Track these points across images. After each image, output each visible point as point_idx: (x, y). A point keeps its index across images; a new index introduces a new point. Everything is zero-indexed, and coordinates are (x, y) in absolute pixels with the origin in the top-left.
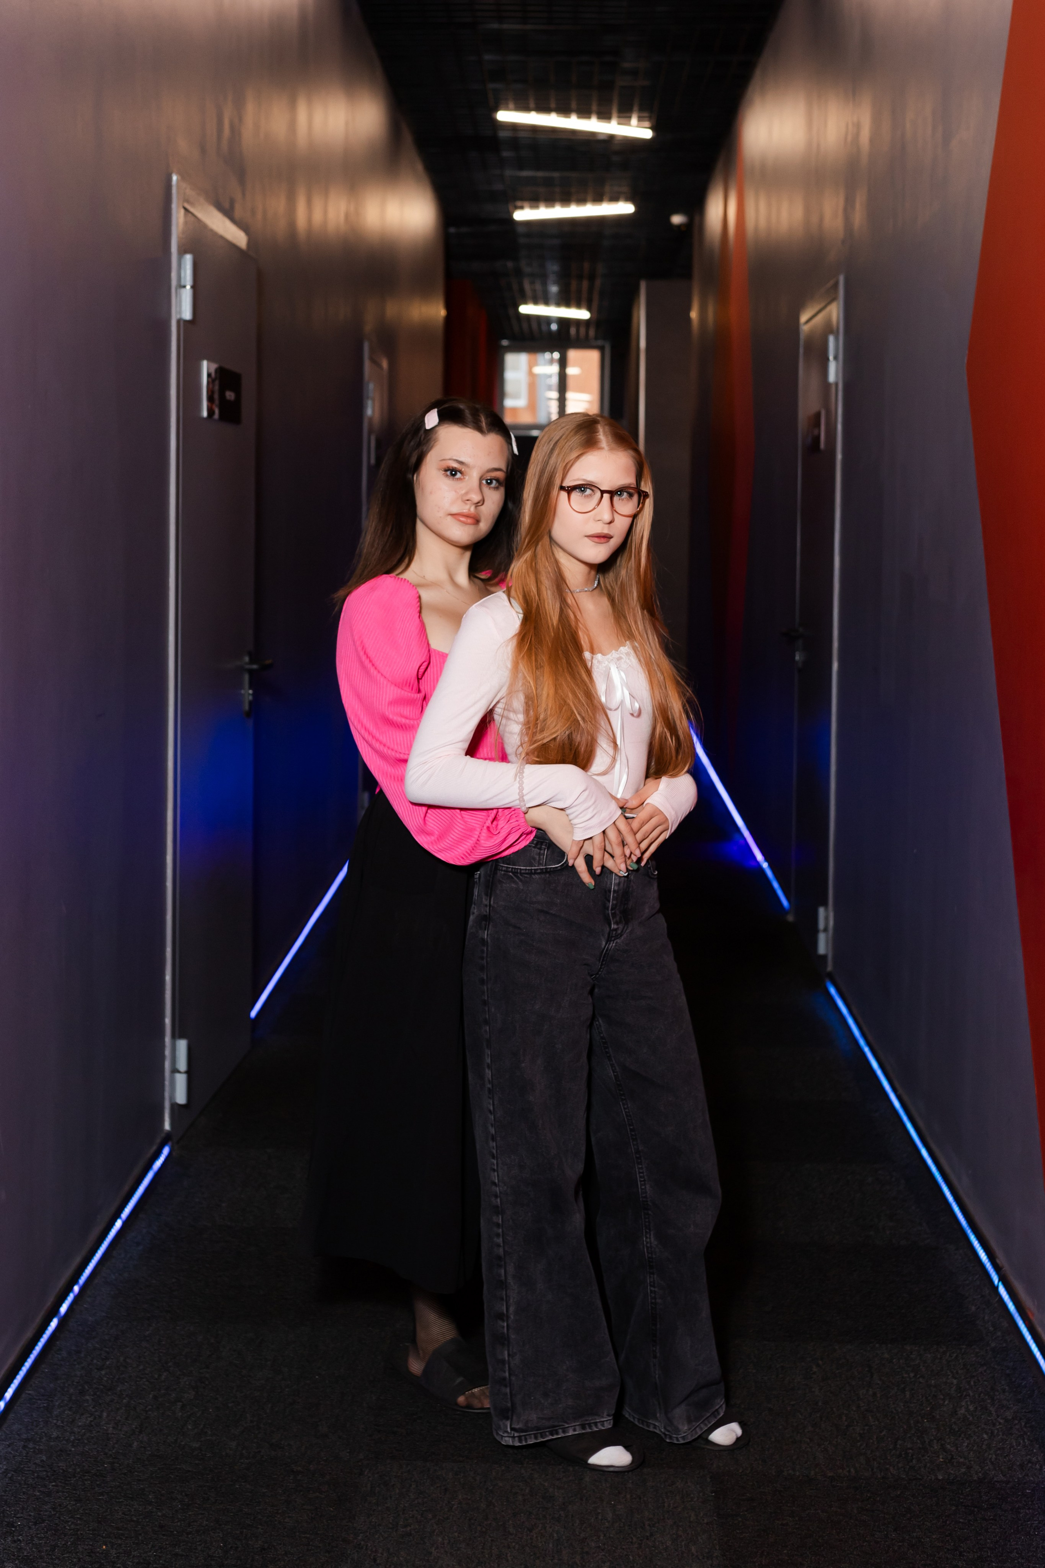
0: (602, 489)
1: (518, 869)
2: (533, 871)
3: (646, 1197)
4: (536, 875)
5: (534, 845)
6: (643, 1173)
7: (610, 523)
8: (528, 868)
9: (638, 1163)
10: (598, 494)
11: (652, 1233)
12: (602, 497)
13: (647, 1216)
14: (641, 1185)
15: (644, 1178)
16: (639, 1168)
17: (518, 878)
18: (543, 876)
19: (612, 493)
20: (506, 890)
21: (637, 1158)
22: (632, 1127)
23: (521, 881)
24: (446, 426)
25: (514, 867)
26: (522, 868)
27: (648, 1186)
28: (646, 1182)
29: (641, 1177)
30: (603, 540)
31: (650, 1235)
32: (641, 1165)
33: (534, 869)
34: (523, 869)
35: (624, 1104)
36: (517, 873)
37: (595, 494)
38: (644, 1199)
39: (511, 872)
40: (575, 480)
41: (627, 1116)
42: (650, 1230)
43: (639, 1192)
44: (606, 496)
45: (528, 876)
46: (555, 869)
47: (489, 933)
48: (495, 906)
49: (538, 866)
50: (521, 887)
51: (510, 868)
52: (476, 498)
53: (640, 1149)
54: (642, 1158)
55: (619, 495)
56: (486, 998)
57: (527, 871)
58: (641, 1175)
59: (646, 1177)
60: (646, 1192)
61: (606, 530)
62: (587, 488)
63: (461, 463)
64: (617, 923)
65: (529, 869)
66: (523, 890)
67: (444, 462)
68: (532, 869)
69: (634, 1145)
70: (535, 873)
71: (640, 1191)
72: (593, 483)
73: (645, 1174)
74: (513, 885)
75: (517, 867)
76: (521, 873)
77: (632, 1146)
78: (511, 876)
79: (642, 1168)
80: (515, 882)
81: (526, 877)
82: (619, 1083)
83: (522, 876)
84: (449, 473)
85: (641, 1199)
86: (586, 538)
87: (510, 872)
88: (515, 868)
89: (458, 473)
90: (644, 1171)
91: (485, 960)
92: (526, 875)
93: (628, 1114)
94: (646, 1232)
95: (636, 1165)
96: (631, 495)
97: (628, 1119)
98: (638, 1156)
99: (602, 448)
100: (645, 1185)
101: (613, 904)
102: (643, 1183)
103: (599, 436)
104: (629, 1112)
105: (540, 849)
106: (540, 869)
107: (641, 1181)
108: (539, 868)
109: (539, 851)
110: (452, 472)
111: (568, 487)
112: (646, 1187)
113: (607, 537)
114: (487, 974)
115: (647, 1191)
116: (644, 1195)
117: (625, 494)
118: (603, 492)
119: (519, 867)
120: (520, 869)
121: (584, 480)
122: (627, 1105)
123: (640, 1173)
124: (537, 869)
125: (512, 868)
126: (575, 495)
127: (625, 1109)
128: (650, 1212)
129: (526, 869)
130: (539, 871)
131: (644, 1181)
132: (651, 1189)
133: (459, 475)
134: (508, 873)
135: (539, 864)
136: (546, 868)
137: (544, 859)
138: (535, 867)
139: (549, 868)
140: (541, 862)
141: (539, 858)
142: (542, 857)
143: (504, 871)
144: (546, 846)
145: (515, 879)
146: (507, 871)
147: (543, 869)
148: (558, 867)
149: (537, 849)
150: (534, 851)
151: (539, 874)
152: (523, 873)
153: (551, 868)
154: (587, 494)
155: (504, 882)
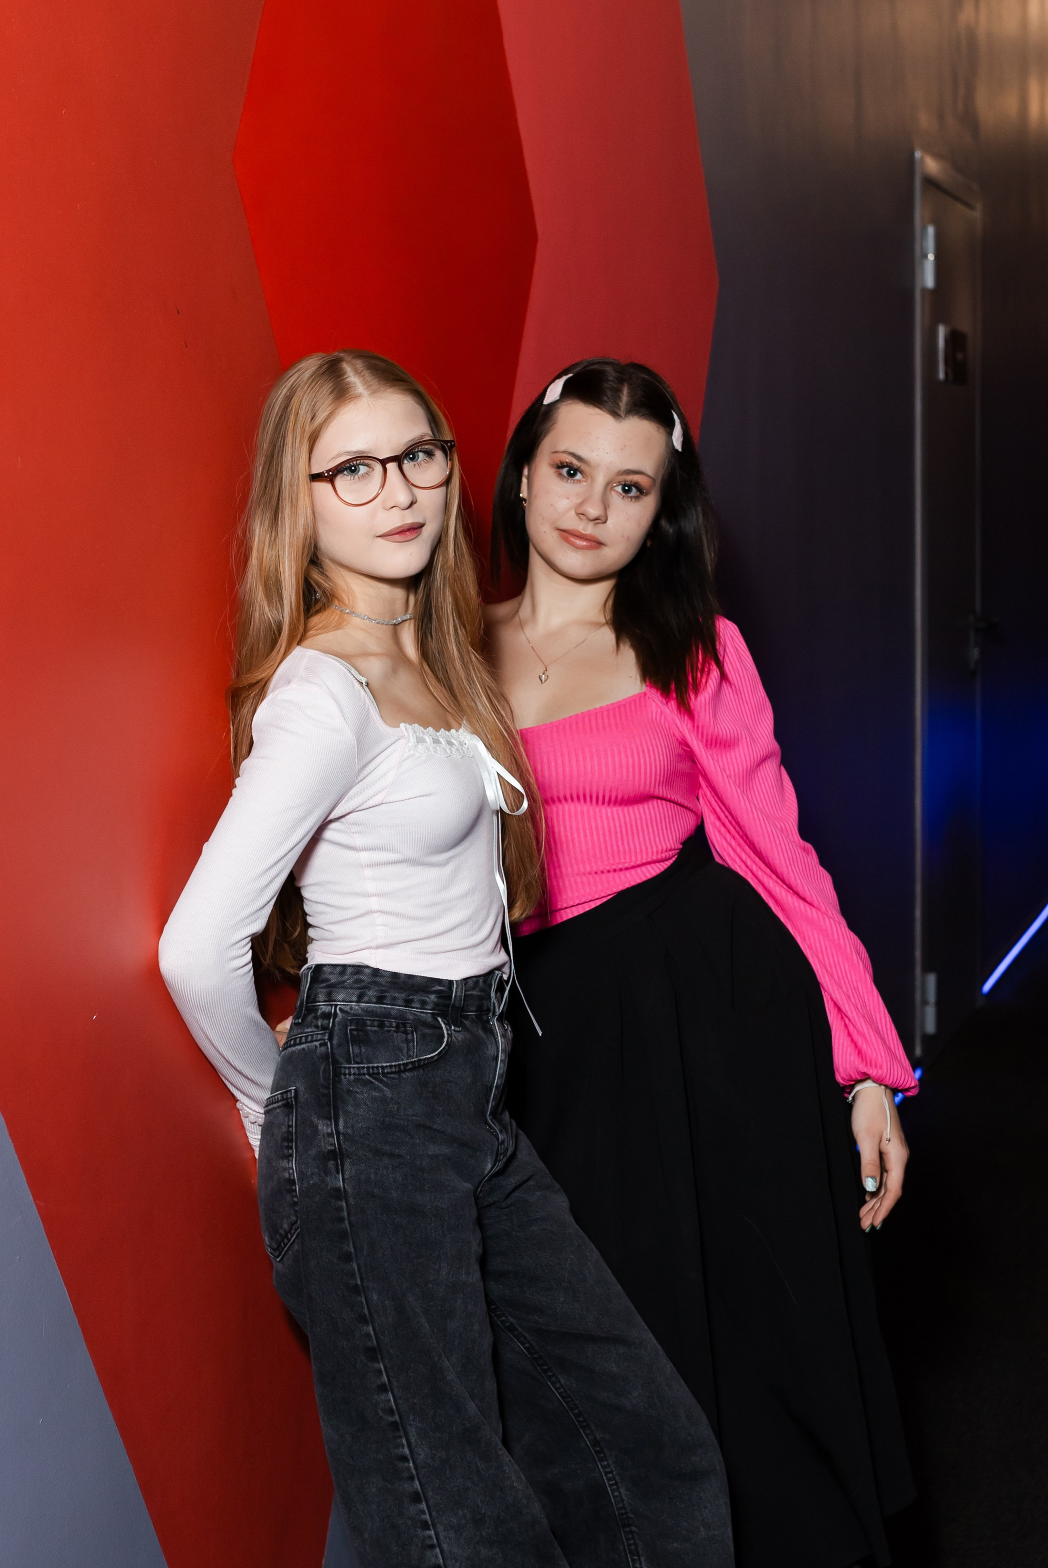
0: (381, 458)
1: (377, 1067)
2: (402, 1067)
3: (624, 1507)
4: (407, 1074)
5: (394, 1029)
6: (611, 1472)
7: (412, 504)
8: (394, 1064)
9: (601, 1460)
10: (378, 467)
11: (643, 1559)
12: (385, 470)
13: (630, 1536)
14: (613, 1491)
15: (615, 1479)
16: (603, 1467)
17: (381, 1081)
18: (416, 1073)
19: (398, 460)
20: (365, 1104)
21: (597, 1452)
23: (386, 1085)
25: (371, 1065)
26: (385, 1065)
27: (622, 1490)
28: (619, 1485)
29: (609, 1480)
30: (409, 535)
31: (641, 1563)
32: (607, 1460)
33: (403, 1064)
34: (386, 1066)
36: (378, 1073)
37: (373, 470)
38: (623, 1511)
39: (369, 1074)
40: (334, 458)
42: (639, 1556)
43: (612, 1503)
44: (392, 467)
45: (396, 1076)
47: (346, 1177)
49: (408, 1059)
50: (389, 1094)
51: (363, 1068)
52: (593, 512)
53: (598, 1438)
54: (605, 1451)
55: (412, 459)
57: (394, 1069)
58: (610, 1475)
59: (617, 1477)
60: (622, 1500)
61: (410, 518)
62: (358, 465)
63: (579, 458)
65: (395, 1066)
66: (392, 1099)
68: (399, 1065)
69: (587, 1435)
70: (405, 1071)
71: (613, 1501)
72: (364, 452)
73: (614, 1473)
74: (375, 1094)
75: (376, 1065)
76: (383, 1074)
77: (585, 1438)
78: (368, 1079)
79: (608, 1465)
80: (376, 1088)
81: (393, 1078)
83: (386, 1077)
84: (564, 471)
85: (617, 1513)
86: (379, 539)
87: (364, 1074)
88: (373, 1068)
89: (578, 473)
90: (613, 1469)
92: (392, 1076)
95: (599, 1464)
96: (430, 454)
98: (598, 1449)
99: (359, 396)
100: (618, 1489)
102: (615, 1487)
103: (348, 379)
105: (406, 1032)
106: (411, 1063)
107: (611, 1486)
108: (409, 1061)
109: (405, 1036)
110: (570, 471)
111: (328, 471)
112: (620, 1493)
113: (416, 528)
115: (623, 1497)
116: (621, 1505)
117: (421, 455)
118: (384, 462)
119: (380, 1065)
120: (383, 1067)
121: (348, 453)
123: (606, 1473)
124: (408, 1063)
125: (368, 1068)
126: (340, 481)
128: (634, 1529)
129: (391, 1066)
130: (410, 1066)
131: (616, 1483)
132: (628, 1493)
133: (578, 476)
134: (363, 1077)
135: (409, 1057)
136: (419, 1060)
137: (414, 1046)
138: (403, 1060)
139: (423, 1059)
140: (411, 1053)
141: (408, 1046)
142: (411, 1045)
143: (354, 1074)
144: (412, 1027)
145: (376, 1083)
146: (359, 1074)
147: (415, 1061)
148: (436, 1055)
149: (396, 1032)
150: (397, 1037)
151: (410, 1070)
152: (388, 1073)
153: (425, 1058)
154: (361, 471)
155: (357, 1092)
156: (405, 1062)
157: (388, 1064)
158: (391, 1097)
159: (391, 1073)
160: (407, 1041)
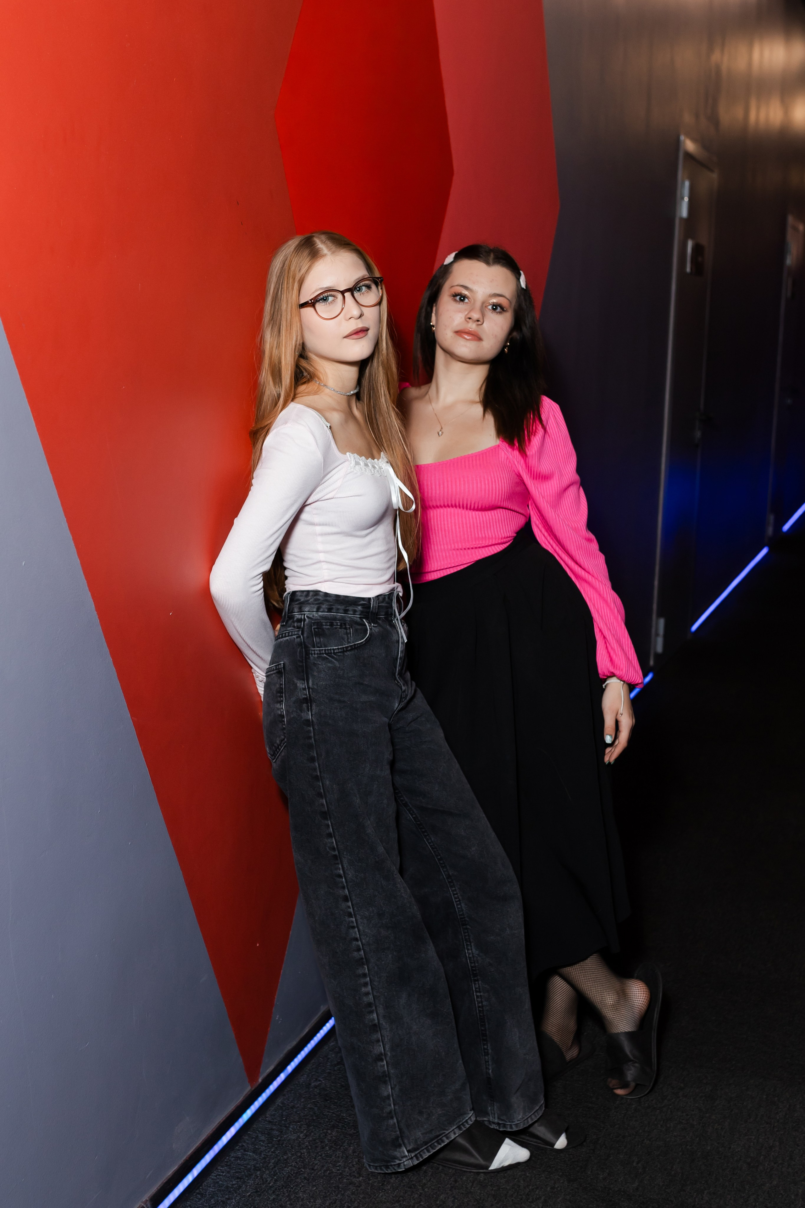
0: (342, 290)
1: (331, 649)
2: (345, 649)
3: (463, 914)
4: (348, 653)
5: (339, 627)
6: (457, 894)
7: (361, 317)
8: (340, 647)
9: (451, 887)
11: (472, 944)
13: (466, 931)
14: (457, 905)
15: (458, 898)
16: (453, 891)
17: (333, 657)
19: (351, 290)
20: (324, 671)
21: (449, 882)
22: (439, 857)
23: (336, 659)
25: (327, 648)
26: (335, 648)
27: (463, 905)
28: (461, 902)
29: (455, 898)
30: (360, 335)
31: (471, 947)
32: (454, 887)
33: (346, 647)
34: (336, 649)
35: (427, 840)
36: (331, 653)
38: (462, 917)
39: (326, 653)
41: (432, 848)
42: (470, 942)
43: (456, 911)
44: (348, 295)
45: (341, 654)
47: (313, 713)
48: (315, 687)
49: (348, 644)
50: (337, 664)
51: (322, 650)
53: (451, 874)
54: (454, 881)
55: (360, 290)
56: (319, 774)
57: (340, 650)
58: (456, 896)
59: (460, 897)
60: (462, 910)
61: (360, 325)
65: (341, 648)
68: (343, 648)
69: (444, 872)
70: (347, 651)
71: (457, 910)
72: (331, 288)
73: (459, 895)
74: (329, 665)
75: (329, 648)
76: (334, 653)
77: (443, 873)
78: (325, 657)
79: (455, 890)
80: (330, 662)
81: (340, 656)
82: (419, 823)
83: (335, 655)
84: (458, 298)
85: (459, 917)
86: (343, 339)
87: (323, 654)
88: (328, 650)
89: (466, 299)
90: (458, 892)
91: (313, 739)
92: (339, 654)
93: (433, 847)
94: (467, 945)
95: (450, 888)
96: (369, 287)
97: (434, 852)
98: (450, 880)
99: (325, 255)
100: (461, 904)
102: (458, 902)
103: (319, 247)
104: (434, 845)
105: (346, 628)
106: (350, 646)
107: (456, 902)
109: (345, 631)
110: (461, 298)
111: (310, 301)
112: (461, 906)
113: (365, 331)
114: (317, 752)
115: (463, 908)
116: (461, 913)
117: (364, 287)
118: (343, 292)
119: (332, 648)
120: (334, 649)
122: (431, 839)
123: (454, 894)
124: (348, 647)
125: (325, 650)
126: (318, 306)
127: (429, 843)
128: (468, 927)
129: (338, 649)
130: (349, 648)
131: (459, 900)
132: (466, 906)
134: (322, 655)
135: (349, 642)
136: (355, 645)
137: (351, 636)
138: (345, 645)
139: (357, 644)
140: (350, 640)
141: (347, 636)
142: (349, 635)
143: (317, 654)
144: (349, 626)
145: (330, 658)
146: (320, 654)
147: (352, 645)
148: (363, 642)
150: (341, 631)
151: (350, 650)
152: (337, 653)
154: (331, 299)
155: (319, 664)
156: (347, 646)
157: (337, 648)
158: (339, 667)
159: (339, 652)
160: (347, 634)
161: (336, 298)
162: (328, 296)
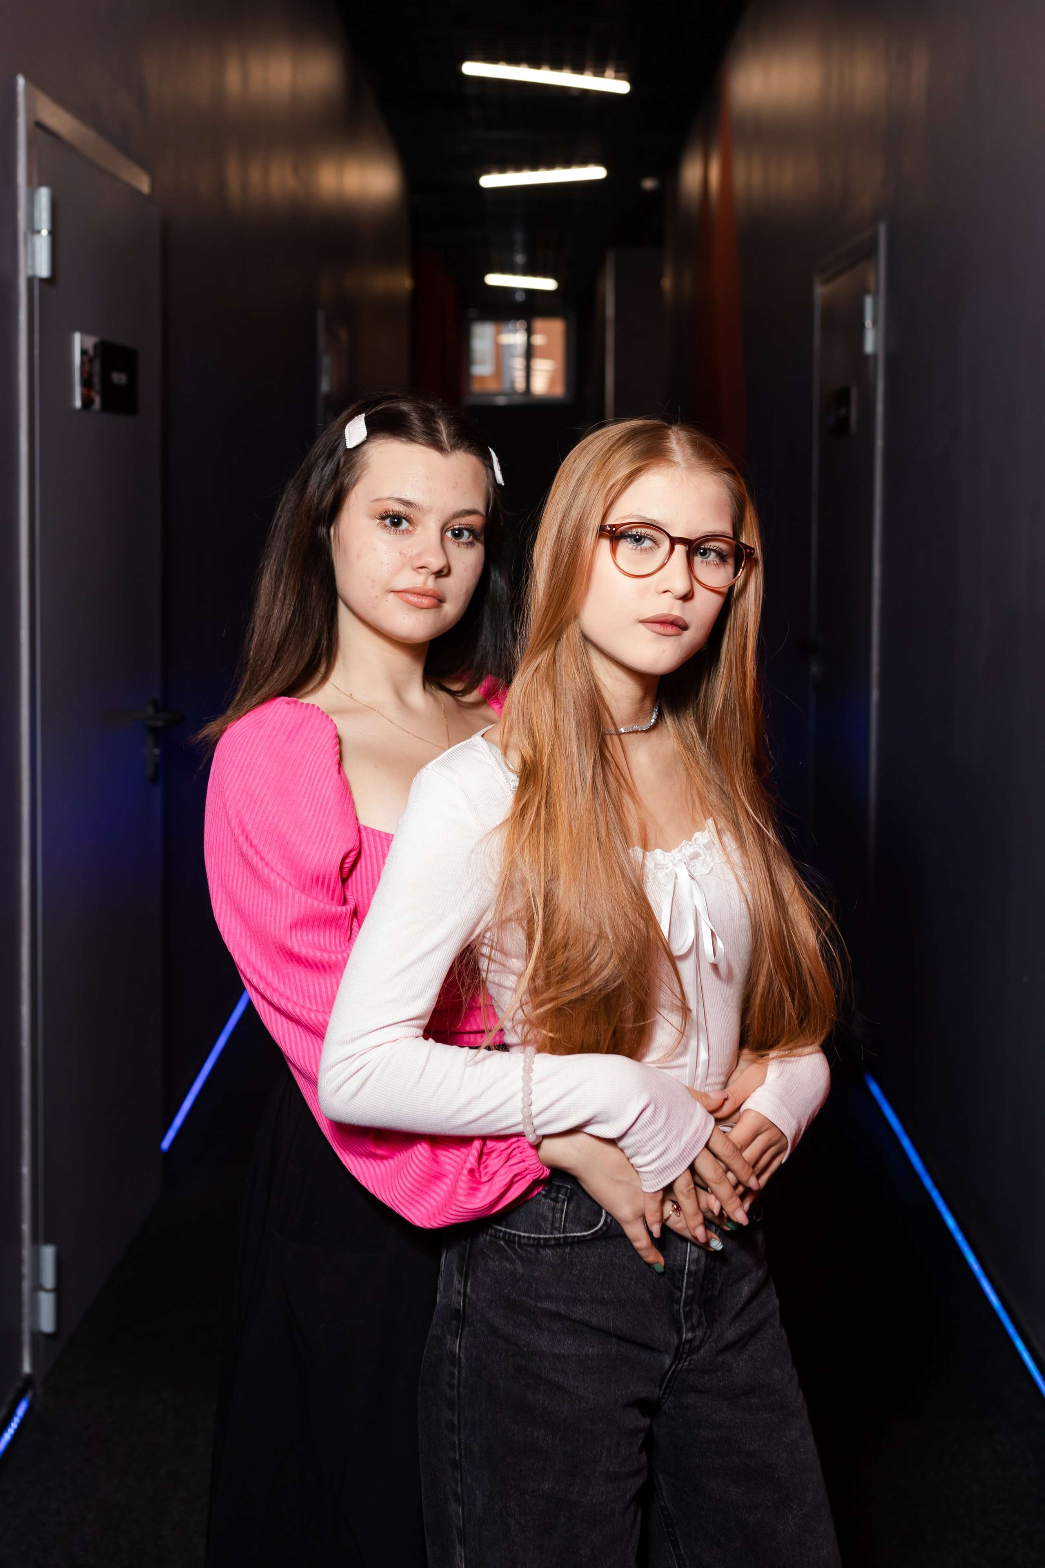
0: (672, 537)
1: (515, 1234)
2: (542, 1241)
4: (547, 1250)
7: (686, 599)
8: (533, 1235)
10: (666, 545)
12: (672, 549)
17: (515, 1251)
18: (559, 1251)
19: (689, 545)
20: (494, 1272)
23: (520, 1258)
24: (380, 442)
25: (509, 1230)
26: (522, 1234)
30: (672, 628)
33: (544, 1239)
34: (524, 1237)
36: (514, 1242)
37: (659, 547)
39: (504, 1239)
44: (680, 548)
45: (533, 1250)
46: (581, 1239)
47: (463, 1344)
48: (474, 1298)
49: (551, 1233)
50: (521, 1270)
51: (501, 1231)
52: (437, 563)
57: (532, 1242)
61: (676, 611)
62: (646, 532)
63: (408, 503)
64: (693, 1329)
65: (534, 1238)
66: (523, 1275)
67: (378, 503)
68: (539, 1239)
70: (548, 1246)
72: (657, 523)
74: (506, 1264)
75: (513, 1232)
76: (519, 1243)
78: (502, 1245)
80: (509, 1259)
81: (529, 1252)
83: (522, 1249)
84: (388, 522)
86: (639, 623)
87: (500, 1239)
88: (510, 1234)
89: (404, 522)
92: (530, 1250)
99: (674, 464)
101: (687, 1296)
103: (668, 445)
105: (555, 1200)
106: (555, 1239)
108: (552, 1236)
109: (553, 1204)
110: (395, 520)
111: (613, 531)
118: (674, 541)
119: (517, 1233)
120: (519, 1236)
121: (641, 518)
124: (550, 1239)
125: (505, 1232)
129: (529, 1238)
130: (553, 1242)
133: (405, 525)
134: (498, 1241)
135: (554, 1229)
136: (566, 1238)
137: (561, 1218)
138: (546, 1234)
139: (570, 1236)
140: (557, 1225)
141: (553, 1216)
142: (558, 1215)
144: (565, 1195)
145: (510, 1252)
146: (496, 1237)
147: (560, 1238)
148: (588, 1235)
149: (545, 1197)
150: (544, 1203)
151: (553, 1247)
152: (524, 1244)
153: (575, 1236)
154: (647, 543)
155: (490, 1257)
156: (547, 1236)
157: (526, 1235)
158: (522, 1274)
159: (529, 1245)
161: (657, 546)
162: (645, 537)
